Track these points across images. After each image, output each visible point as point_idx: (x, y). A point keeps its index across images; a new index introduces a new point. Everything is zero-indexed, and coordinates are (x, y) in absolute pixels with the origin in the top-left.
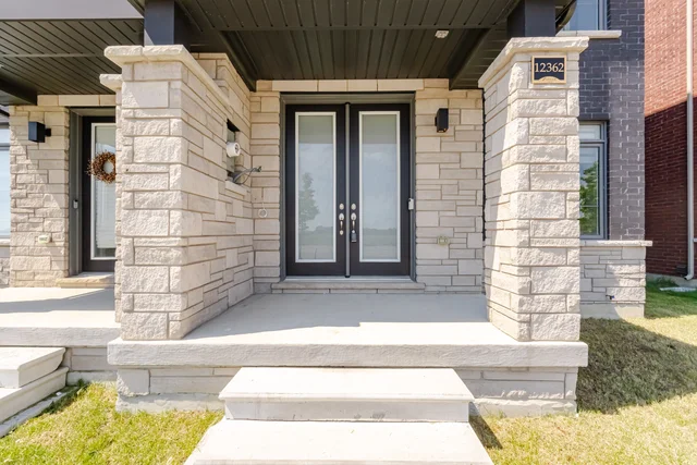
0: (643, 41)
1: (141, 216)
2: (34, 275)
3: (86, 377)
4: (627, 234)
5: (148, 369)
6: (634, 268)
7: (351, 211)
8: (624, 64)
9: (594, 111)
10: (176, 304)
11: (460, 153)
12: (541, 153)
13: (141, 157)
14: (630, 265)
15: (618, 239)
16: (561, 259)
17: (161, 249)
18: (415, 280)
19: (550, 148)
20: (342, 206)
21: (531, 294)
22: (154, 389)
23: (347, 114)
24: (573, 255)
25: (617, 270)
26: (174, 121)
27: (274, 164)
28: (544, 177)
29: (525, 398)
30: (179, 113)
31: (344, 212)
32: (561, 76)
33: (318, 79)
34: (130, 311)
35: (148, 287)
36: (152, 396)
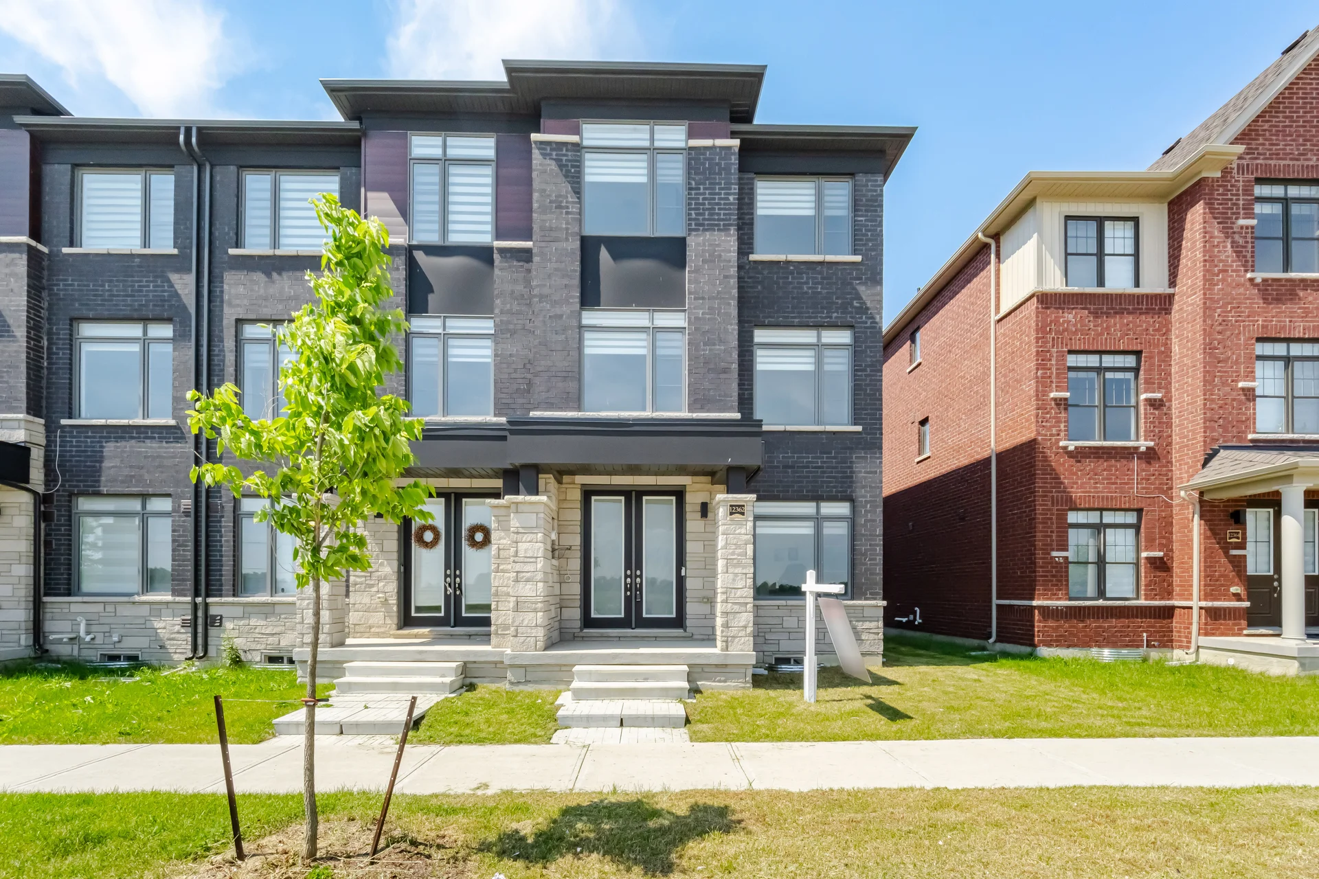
0: (881, 434)
1: (521, 585)
2: (370, 627)
3: (474, 680)
5: (525, 667)
7: (636, 576)
8: (865, 453)
9: (840, 492)
10: (540, 633)
12: (733, 554)
13: (521, 554)
15: (860, 599)
16: (743, 609)
17: (532, 603)
18: (685, 631)
19: (738, 551)
20: (629, 572)
21: (728, 627)
22: (528, 679)
23: (633, 498)
24: (750, 607)
26: (540, 535)
28: (735, 566)
29: (725, 681)
30: (542, 530)
31: (630, 577)
32: (743, 514)
33: (611, 475)
34: (516, 636)
35: (525, 623)
36: (527, 682)
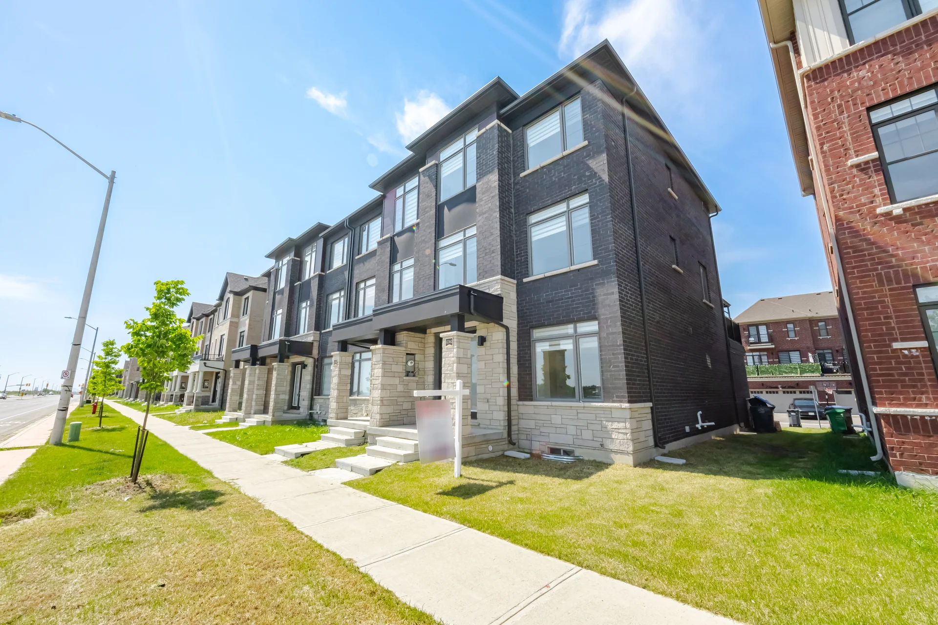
4: (615, 399)
6: (621, 425)
11: (493, 355)
14: (619, 422)
25: (610, 426)
27: (430, 365)
